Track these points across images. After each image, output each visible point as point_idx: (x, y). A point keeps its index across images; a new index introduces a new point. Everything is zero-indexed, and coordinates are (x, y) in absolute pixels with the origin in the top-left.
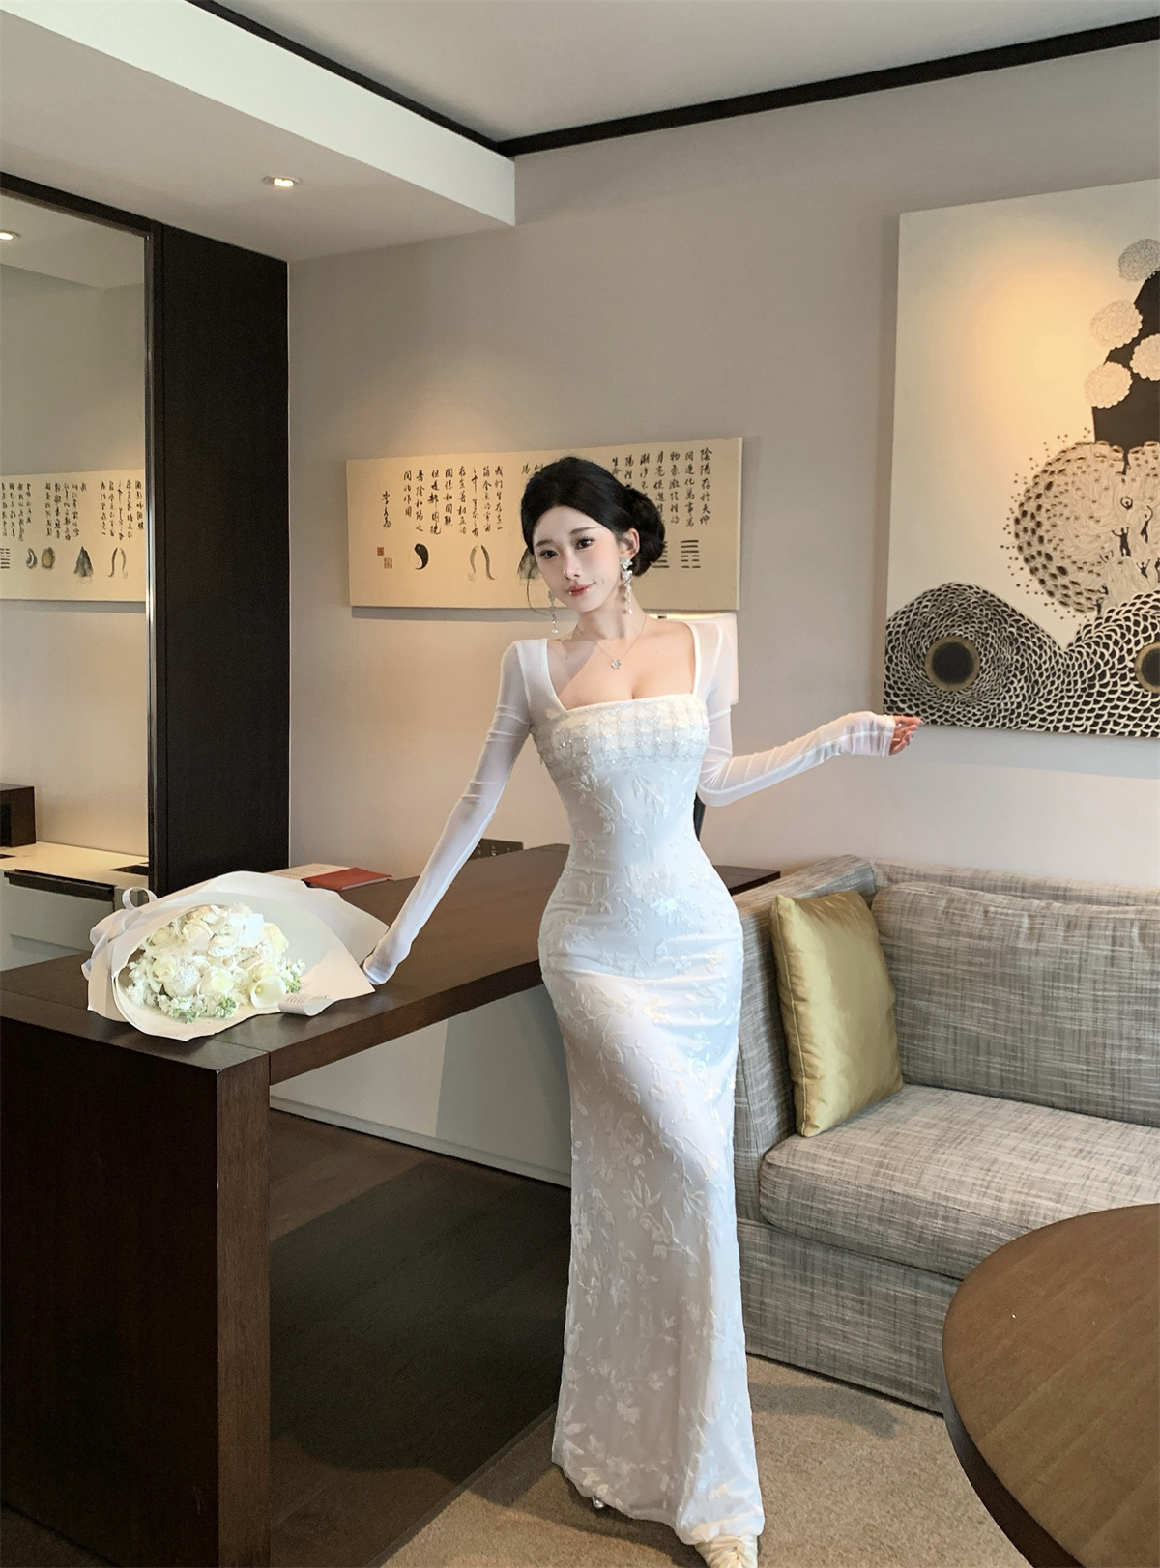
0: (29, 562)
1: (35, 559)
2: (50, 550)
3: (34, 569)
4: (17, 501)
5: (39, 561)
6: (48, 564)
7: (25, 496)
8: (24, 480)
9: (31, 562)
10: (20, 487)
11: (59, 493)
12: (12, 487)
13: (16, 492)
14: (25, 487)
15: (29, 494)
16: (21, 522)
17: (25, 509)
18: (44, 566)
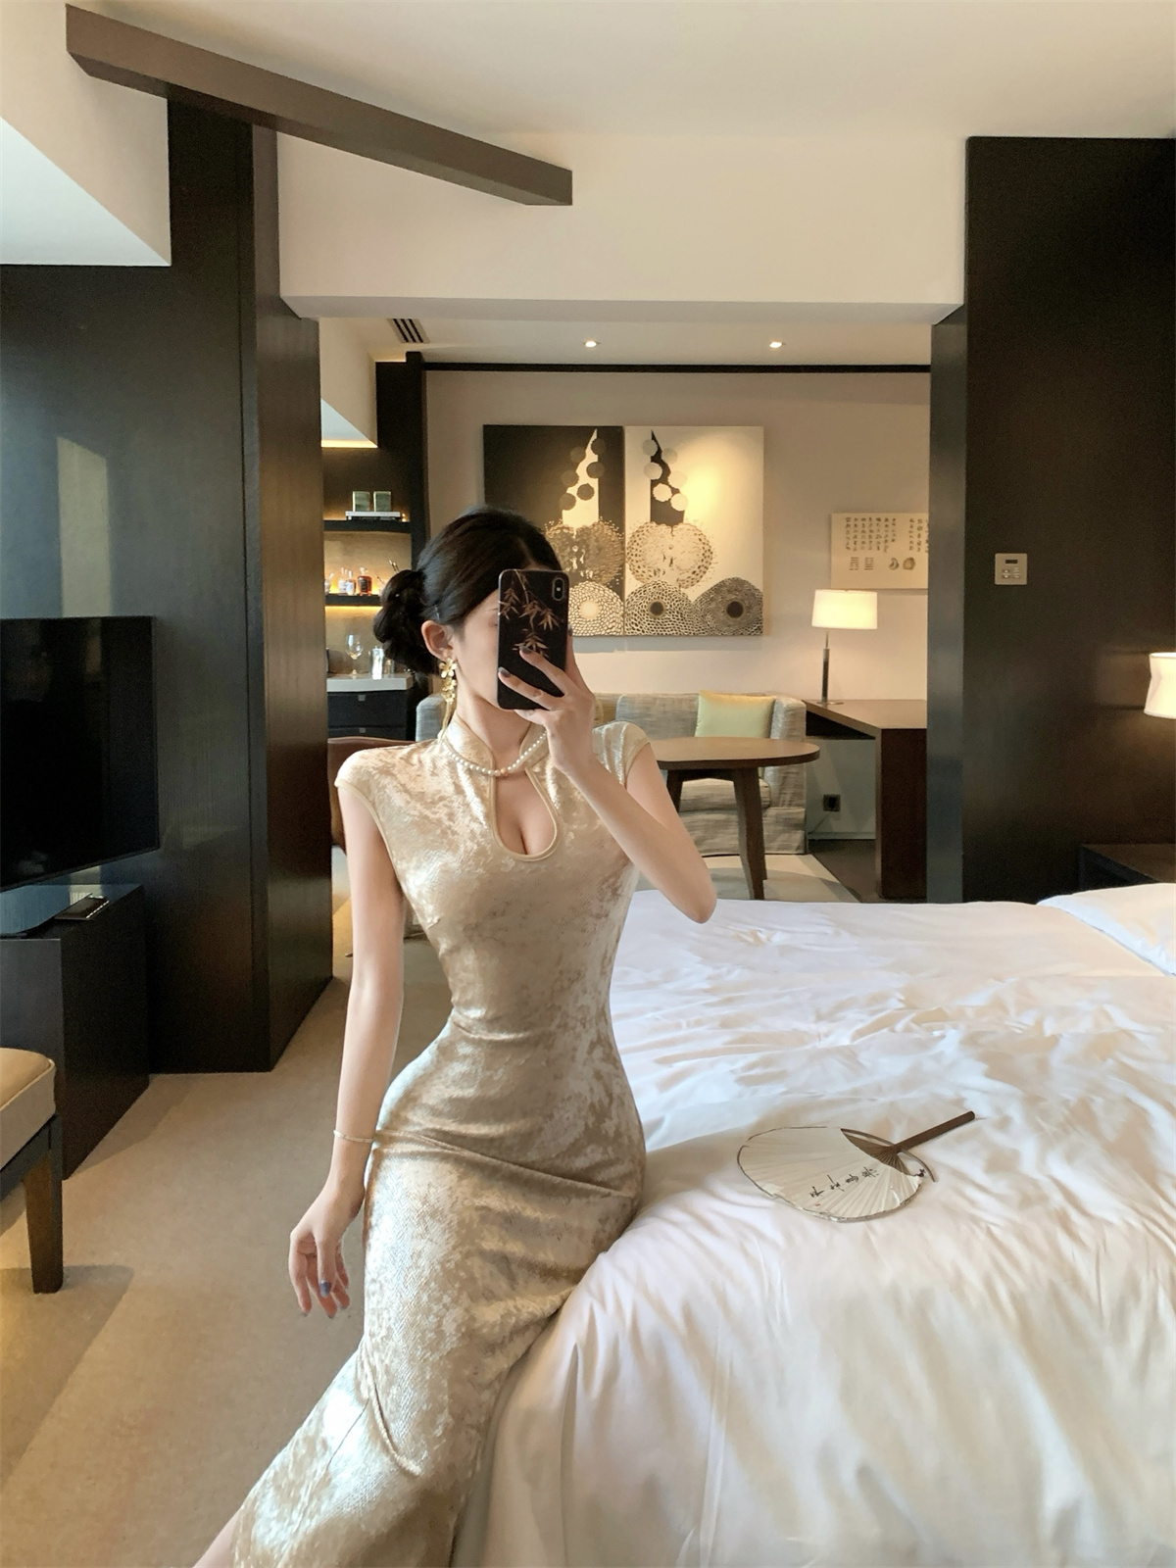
0: (893, 564)
1: (897, 565)
2: (912, 559)
3: (896, 571)
4: (883, 529)
5: (901, 565)
6: (909, 565)
7: (890, 525)
8: (890, 516)
9: (894, 565)
10: (887, 520)
11: (921, 525)
12: (879, 520)
13: (883, 523)
14: (891, 521)
15: (894, 524)
16: (886, 541)
17: (890, 534)
18: (905, 568)
